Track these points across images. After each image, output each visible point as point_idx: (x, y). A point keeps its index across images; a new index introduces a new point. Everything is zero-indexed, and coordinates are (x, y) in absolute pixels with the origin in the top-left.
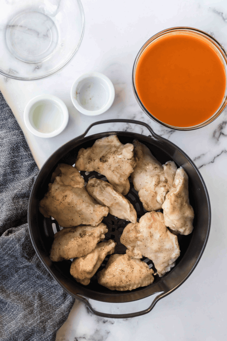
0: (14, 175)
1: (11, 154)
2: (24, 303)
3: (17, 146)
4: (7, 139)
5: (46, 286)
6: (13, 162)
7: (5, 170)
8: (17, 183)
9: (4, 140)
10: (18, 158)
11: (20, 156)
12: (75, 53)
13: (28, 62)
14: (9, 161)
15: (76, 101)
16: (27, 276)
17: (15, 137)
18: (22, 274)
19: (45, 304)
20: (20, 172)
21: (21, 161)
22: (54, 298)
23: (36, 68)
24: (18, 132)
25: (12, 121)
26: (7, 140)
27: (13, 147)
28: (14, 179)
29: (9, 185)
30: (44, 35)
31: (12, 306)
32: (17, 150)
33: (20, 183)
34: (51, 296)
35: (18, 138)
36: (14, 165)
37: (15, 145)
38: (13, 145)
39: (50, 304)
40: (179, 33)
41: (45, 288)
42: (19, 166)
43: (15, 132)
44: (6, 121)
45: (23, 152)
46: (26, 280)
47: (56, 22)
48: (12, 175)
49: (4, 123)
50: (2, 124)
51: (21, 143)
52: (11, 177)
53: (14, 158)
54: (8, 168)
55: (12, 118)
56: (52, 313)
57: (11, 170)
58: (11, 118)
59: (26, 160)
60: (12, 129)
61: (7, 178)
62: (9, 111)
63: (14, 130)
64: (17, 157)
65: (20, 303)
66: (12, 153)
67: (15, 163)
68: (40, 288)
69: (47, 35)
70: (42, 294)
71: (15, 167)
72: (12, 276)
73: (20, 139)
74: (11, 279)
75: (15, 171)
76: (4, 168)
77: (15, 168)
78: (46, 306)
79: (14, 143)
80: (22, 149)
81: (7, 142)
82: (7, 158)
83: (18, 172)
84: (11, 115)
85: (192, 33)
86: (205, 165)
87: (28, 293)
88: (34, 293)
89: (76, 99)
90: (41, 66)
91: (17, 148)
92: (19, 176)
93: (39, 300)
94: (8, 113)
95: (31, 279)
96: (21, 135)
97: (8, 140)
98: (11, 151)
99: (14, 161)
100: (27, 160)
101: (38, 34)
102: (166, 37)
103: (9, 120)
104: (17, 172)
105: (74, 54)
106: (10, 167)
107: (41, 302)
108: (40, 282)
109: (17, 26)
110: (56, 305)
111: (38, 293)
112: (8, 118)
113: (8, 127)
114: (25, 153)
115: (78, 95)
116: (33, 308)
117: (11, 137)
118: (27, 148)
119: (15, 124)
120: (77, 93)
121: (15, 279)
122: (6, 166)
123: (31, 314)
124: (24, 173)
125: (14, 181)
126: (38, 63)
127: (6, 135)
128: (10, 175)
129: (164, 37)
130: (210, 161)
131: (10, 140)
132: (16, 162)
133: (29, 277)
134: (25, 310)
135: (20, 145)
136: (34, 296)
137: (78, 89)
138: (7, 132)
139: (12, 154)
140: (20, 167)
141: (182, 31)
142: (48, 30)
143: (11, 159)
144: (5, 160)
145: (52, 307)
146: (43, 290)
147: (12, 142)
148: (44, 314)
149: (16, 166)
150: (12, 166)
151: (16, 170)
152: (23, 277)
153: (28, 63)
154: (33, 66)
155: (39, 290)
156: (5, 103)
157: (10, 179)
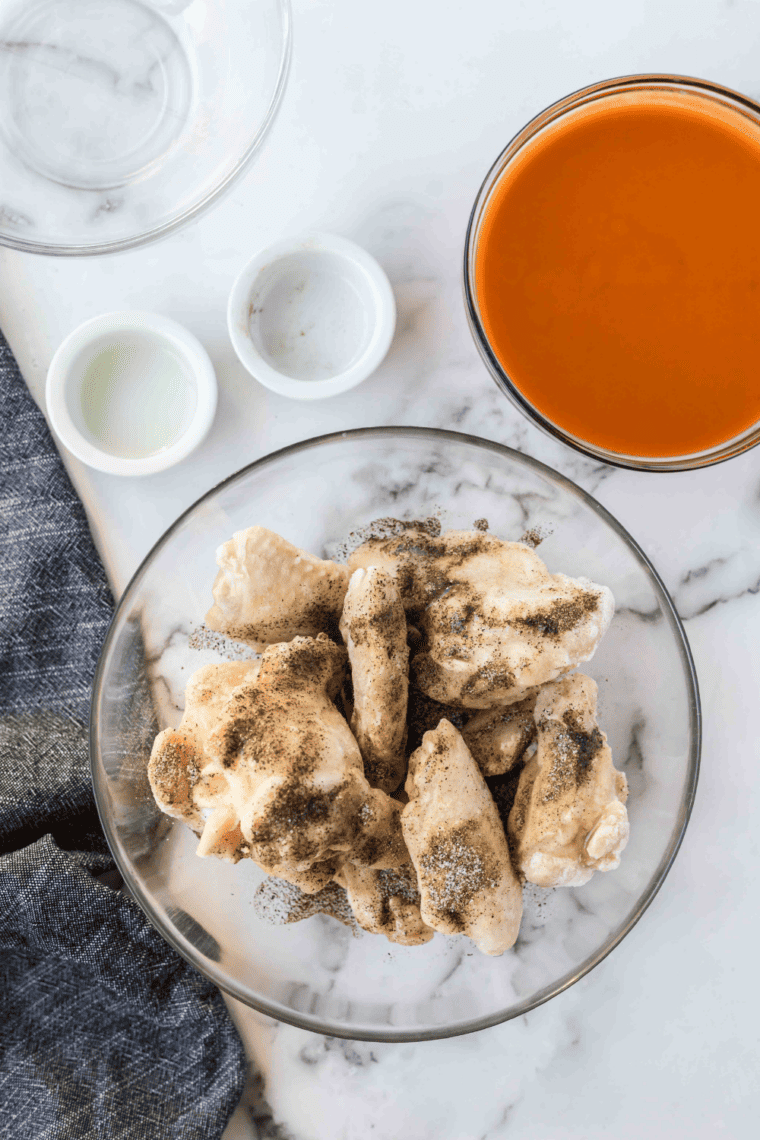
0: (40, 667)
1: (33, 587)
2: (57, 1090)
3: (56, 559)
4: (23, 531)
5: (140, 1026)
6: (39, 621)
7: (8, 647)
8: (50, 699)
9: (12, 533)
10: (59, 603)
11: (69, 599)
12: (248, 160)
13: (71, 185)
14: (24, 615)
15: (248, 342)
16: (72, 982)
17: (50, 525)
18: (55, 972)
19: (134, 1094)
20: (64, 658)
21: (70, 616)
22: (171, 1071)
23: (102, 208)
24: (63, 508)
25: (45, 466)
26: (19, 536)
27: (43, 562)
28: (41, 683)
29: (19, 703)
30: (138, 85)
31: (12, 1101)
32: (55, 574)
33: (63, 698)
34: (159, 1062)
35: (62, 528)
36: (43, 629)
37: (49, 555)
38: (41, 556)
39: (153, 1094)
40: (653, 97)
41: (137, 1034)
42: (62, 637)
43: (52, 507)
44: (24, 463)
45: (80, 582)
46: (67, 997)
47: (183, 37)
48: (34, 668)
49: (14, 472)
50: (8, 473)
51: (72, 548)
52: (30, 674)
53: (46, 603)
54: (20, 643)
55: (46, 452)
56: (161, 1127)
57: (30, 650)
58: (43, 454)
59: (87, 615)
60: (42, 494)
61: (14, 676)
62: (36, 425)
63: (48, 501)
64: (56, 600)
65: (40, 1089)
66: (38, 584)
67: (49, 622)
68: (118, 1031)
69: (149, 83)
70: (123, 1056)
71: (45, 637)
72: (15, 979)
73: (69, 534)
74: (10, 989)
75: (45, 652)
76: (6, 639)
77: (46, 641)
78: (140, 1103)
79: (47, 548)
80: (76, 573)
81: (19, 543)
82: (17, 604)
83: (58, 658)
84: (42, 442)
85: (700, 99)
86: (725, 601)
87: (72, 1049)
88: (94, 1051)
89: (249, 331)
90: (121, 202)
91: (58, 569)
92: (60, 670)
93: (113, 1078)
94: (31, 433)
95: (85, 992)
96: (75, 521)
97: (26, 535)
98: (34, 576)
99: (43, 614)
100: (93, 615)
101: (115, 78)
102: (601, 109)
103: (36, 461)
104: (52, 657)
105: (246, 164)
106: (28, 636)
107: (121, 1085)
108: (119, 1009)
109: (38, 44)
110: (178, 1098)
111: (111, 1050)
112: (32, 452)
113: (29, 488)
114: (85, 589)
115: (256, 317)
116: (91, 1108)
117: (37, 525)
118: (95, 567)
119: (56, 475)
120: (252, 310)
121: (27, 989)
122: (13, 635)
123: (83, 1133)
124: (79, 661)
125: (40, 689)
126: (111, 189)
127: (18, 517)
128: (27, 668)
129: (594, 112)
130: (745, 587)
131: (31, 534)
132: (53, 618)
133: (77, 986)
134: (58, 1118)
135: (70, 559)
136: (94, 1064)
137: (258, 295)
138: (23, 504)
139: (37, 587)
140: (67, 640)
141: (663, 89)
142: (154, 67)
143: (33, 607)
144: (10, 611)
145: (162, 1105)
146: (131, 1038)
147: (40, 543)
148: (131, 1135)
149: (49, 633)
150: (34, 635)
151: (52, 651)
152: (56, 985)
153: (70, 187)
154: (91, 201)
155: (116, 1040)
156: (24, 396)
157: (24, 681)
